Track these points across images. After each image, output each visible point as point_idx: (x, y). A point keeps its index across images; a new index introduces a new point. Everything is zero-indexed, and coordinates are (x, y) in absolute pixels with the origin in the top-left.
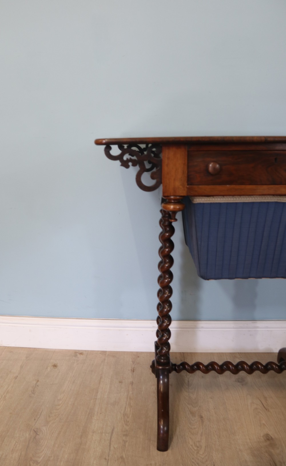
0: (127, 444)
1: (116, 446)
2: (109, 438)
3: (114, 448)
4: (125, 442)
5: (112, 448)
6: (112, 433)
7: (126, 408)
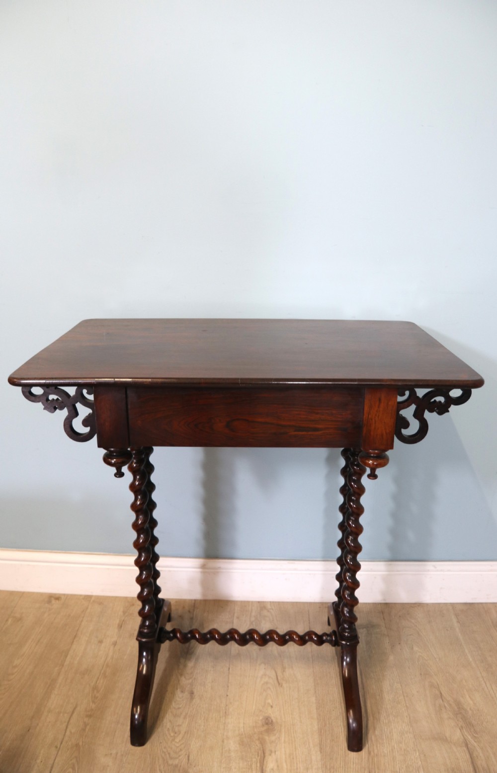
0: (88, 727)
1: (73, 731)
2: (68, 719)
3: (71, 732)
4: (86, 725)
5: (68, 733)
6: (73, 712)
7: (98, 678)
